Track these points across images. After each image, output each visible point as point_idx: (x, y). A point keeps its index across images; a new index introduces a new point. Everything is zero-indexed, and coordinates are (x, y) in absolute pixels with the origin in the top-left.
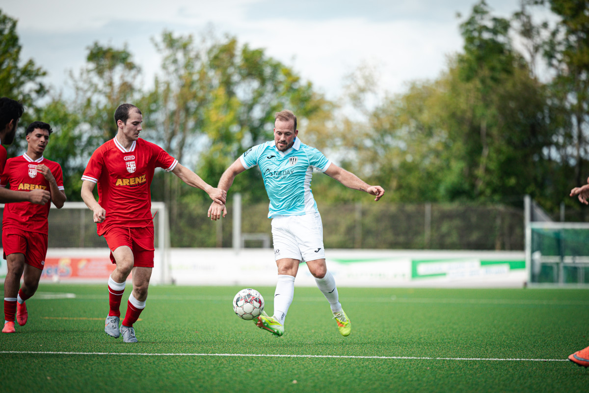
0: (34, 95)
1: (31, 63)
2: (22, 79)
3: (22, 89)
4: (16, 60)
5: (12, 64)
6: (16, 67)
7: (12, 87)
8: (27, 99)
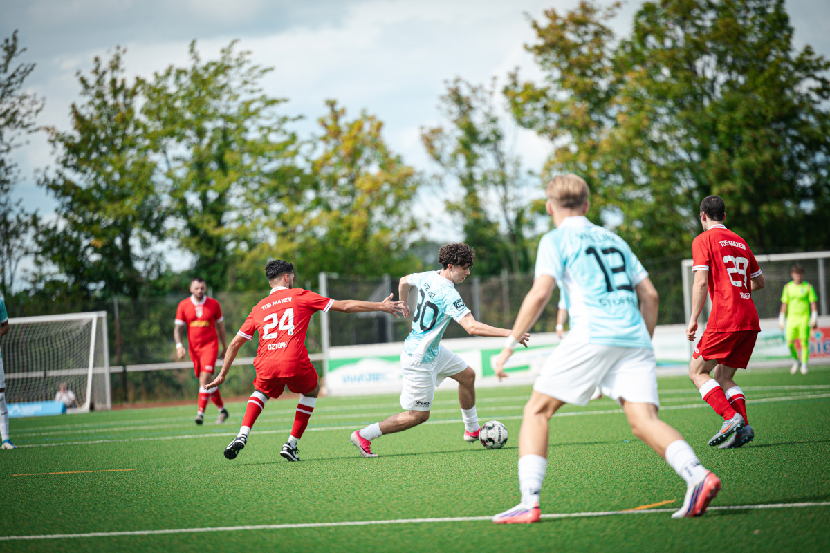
0: (815, 97)
1: (808, 51)
2: (797, 74)
3: (797, 88)
4: (786, 48)
5: (782, 55)
6: (787, 59)
7: (783, 87)
8: (805, 102)
